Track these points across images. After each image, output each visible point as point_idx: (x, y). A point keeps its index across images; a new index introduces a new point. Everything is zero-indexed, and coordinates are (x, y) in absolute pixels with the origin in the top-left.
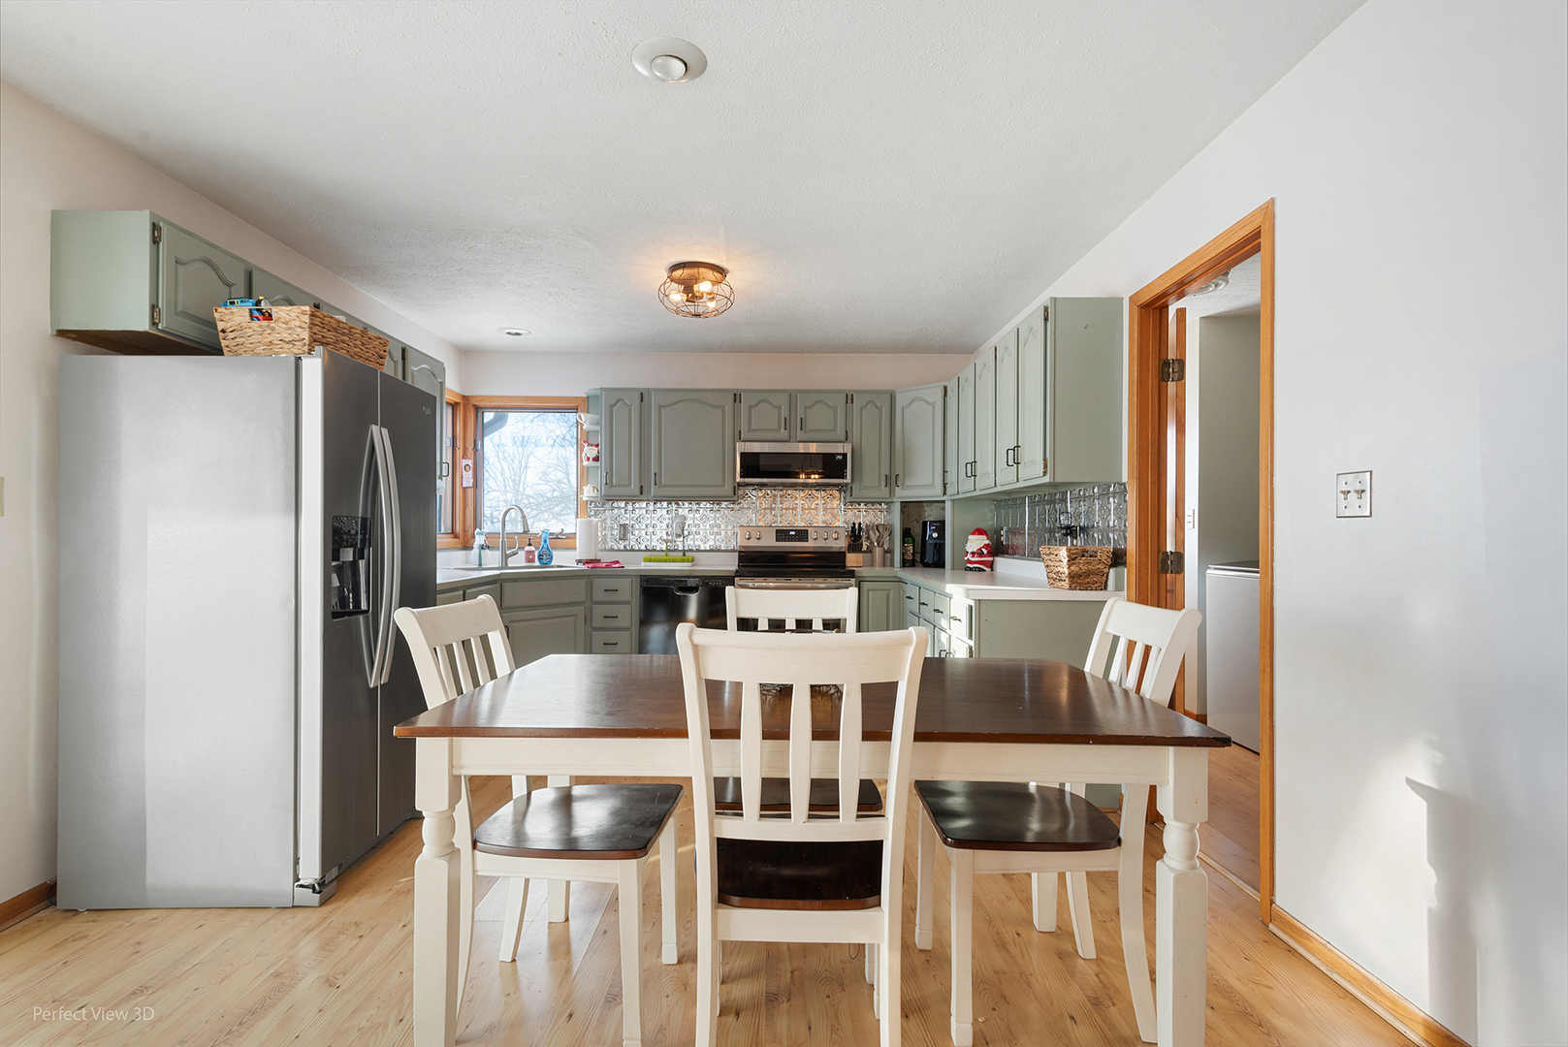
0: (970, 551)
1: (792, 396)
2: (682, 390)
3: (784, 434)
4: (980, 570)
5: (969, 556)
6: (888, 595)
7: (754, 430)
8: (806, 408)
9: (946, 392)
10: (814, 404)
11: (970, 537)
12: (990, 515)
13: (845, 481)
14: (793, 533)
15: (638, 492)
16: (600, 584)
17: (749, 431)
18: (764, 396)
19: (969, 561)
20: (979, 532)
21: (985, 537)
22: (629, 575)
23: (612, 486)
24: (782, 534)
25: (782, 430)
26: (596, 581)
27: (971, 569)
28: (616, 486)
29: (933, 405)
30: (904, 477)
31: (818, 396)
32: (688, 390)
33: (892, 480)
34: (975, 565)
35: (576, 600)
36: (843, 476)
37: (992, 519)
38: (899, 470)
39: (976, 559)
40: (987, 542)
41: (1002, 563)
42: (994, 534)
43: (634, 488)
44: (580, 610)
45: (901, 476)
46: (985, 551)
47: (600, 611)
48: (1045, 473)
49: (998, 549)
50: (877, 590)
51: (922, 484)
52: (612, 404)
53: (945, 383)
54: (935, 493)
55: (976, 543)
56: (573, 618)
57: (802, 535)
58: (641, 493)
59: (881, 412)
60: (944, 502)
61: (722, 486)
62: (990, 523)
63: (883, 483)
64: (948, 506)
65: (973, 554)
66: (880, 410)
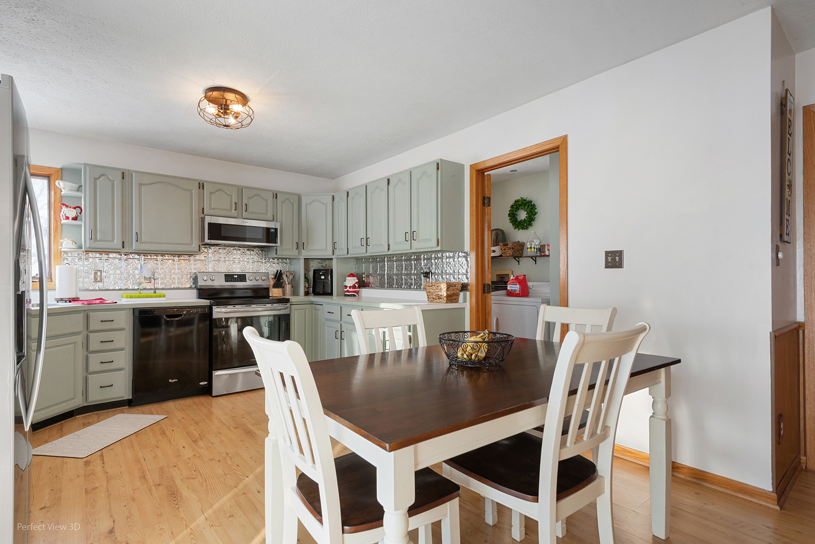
0: (348, 286)
1: (241, 190)
2: (158, 175)
3: (233, 212)
4: (354, 296)
5: (348, 288)
6: (305, 312)
7: (213, 209)
8: (249, 198)
9: (333, 199)
10: (254, 196)
11: (347, 278)
12: (354, 266)
13: (276, 245)
14: (236, 276)
15: (120, 246)
16: (95, 318)
17: (210, 209)
18: (220, 187)
19: (348, 291)
20: (352, 275)
21: (356, 278)
22: (122, 308)
23: (96, 240)
24: (229, 277)
25: (233, 210)
26: (91, 314)
27: (348, 295)
28: (99, 241)
29: (326, 205)
30: (308, 244)
31: (257, 192)
32: (163, 175)
33: (300, 246)
34: (351, 293)
35: (75, 331)
36: (276, 242)
37: (355, 269)
38: (304, 240)
39: (351, 290)
40: (357, 281)
41: (364, 292)
42: (359, 277)
43: (117, 243)
44: (80, 339)
45: (305, 244)
46: (357, 286)
47: (95, 338)
48: (438, 245)
49: (362, 284)
50: (299, 309)
51: (319, 248)
52: (97, 176)
53: (333, 194)
54: (328, 254)
55: (351, 281)
56: (73, 345)
57: (242, 278)
58: (123, 248)
59: (293, 206)
60: (332, 259)
61: (191, 244)
62: (354, 271)
63: (295, 247)
64: (334, 261)
65: (350, 287)
66: (293, 204)
